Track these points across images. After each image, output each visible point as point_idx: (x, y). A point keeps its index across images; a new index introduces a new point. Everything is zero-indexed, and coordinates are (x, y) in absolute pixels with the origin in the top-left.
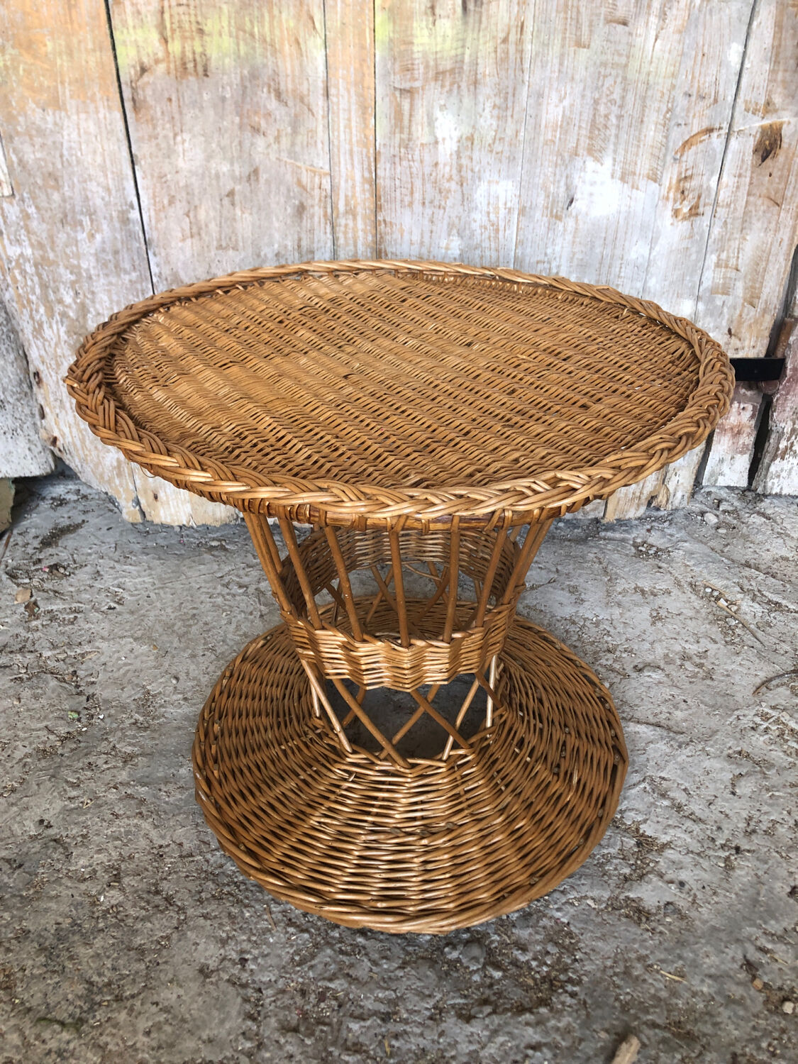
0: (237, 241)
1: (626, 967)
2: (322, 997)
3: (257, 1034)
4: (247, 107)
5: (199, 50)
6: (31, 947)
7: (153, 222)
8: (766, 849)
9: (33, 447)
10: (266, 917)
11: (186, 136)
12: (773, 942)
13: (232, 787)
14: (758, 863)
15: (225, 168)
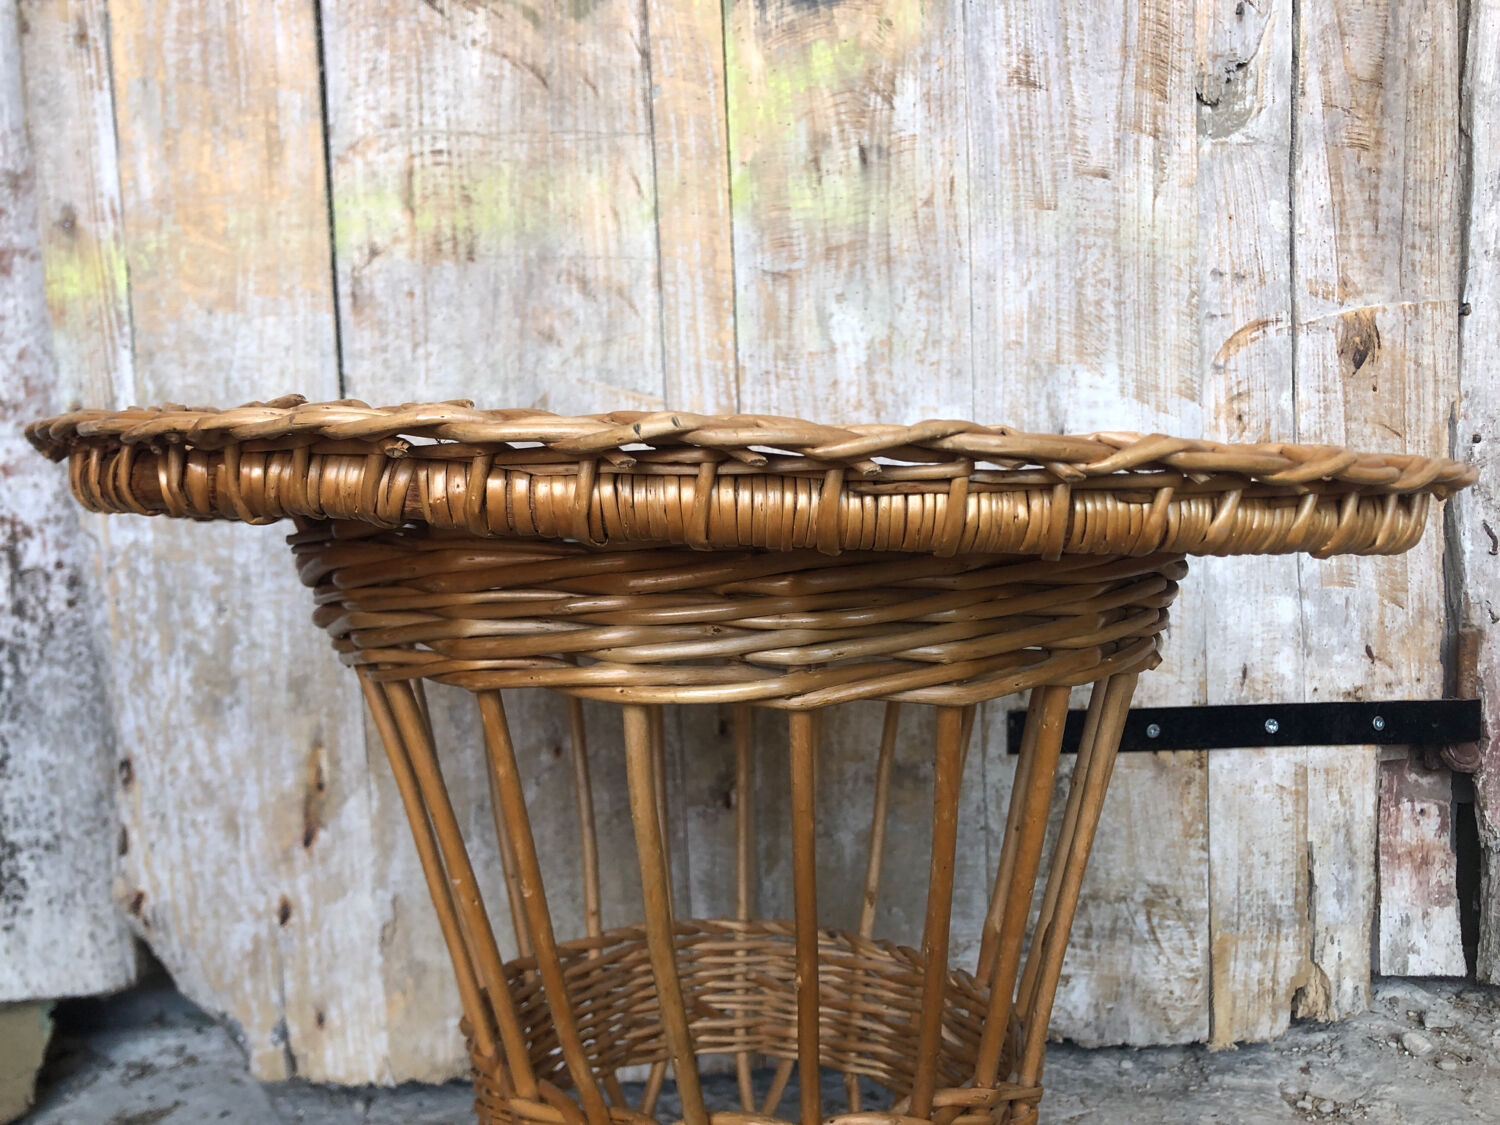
4: (533, 304)
5: (462, 223)
9: (99, 932)
11: (433, 348)
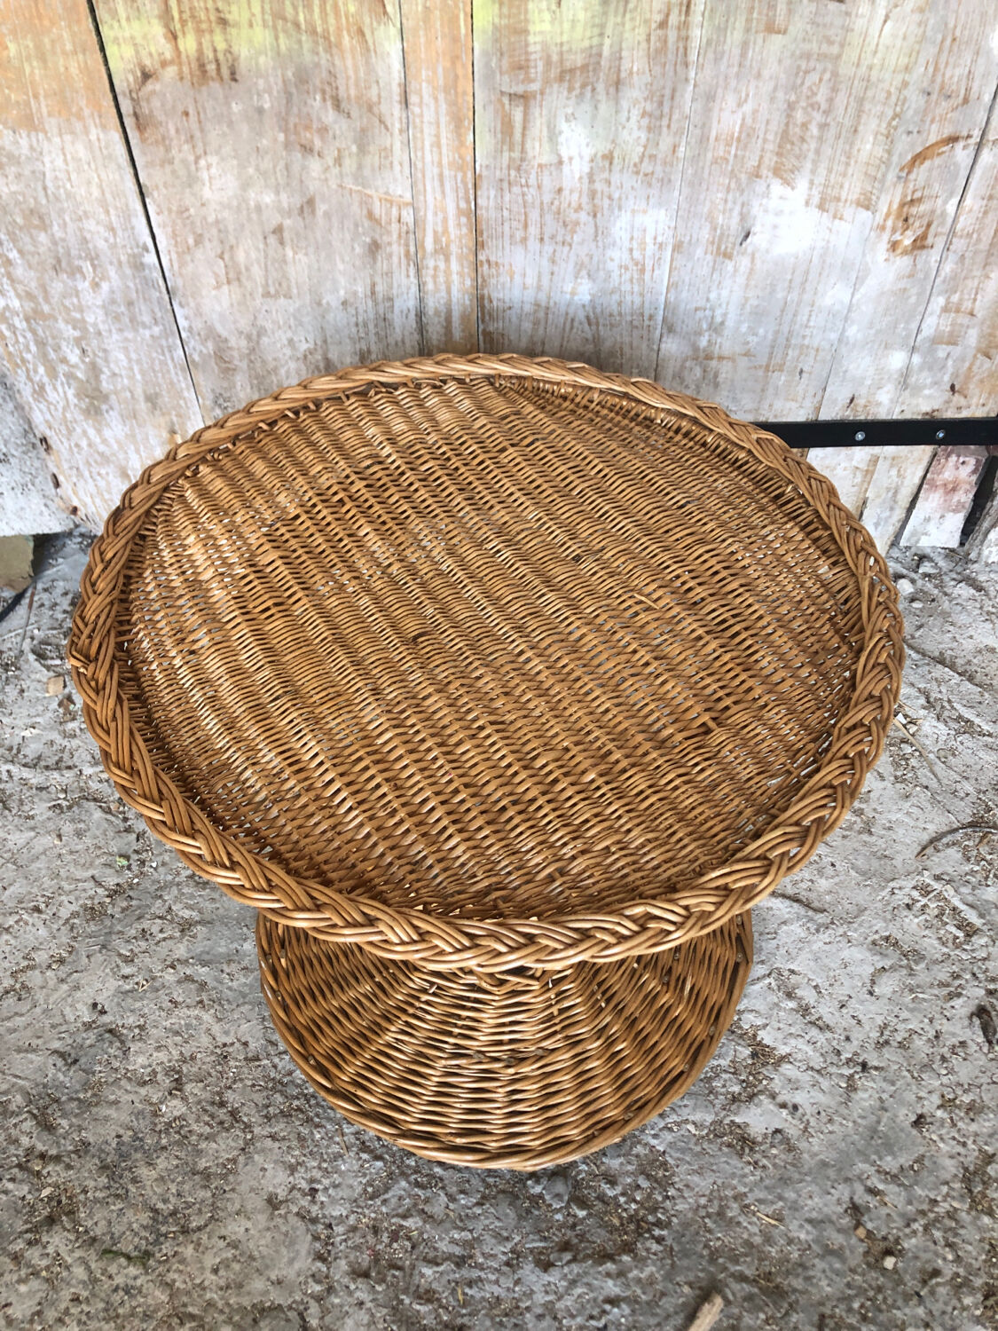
0: (289, 287)
1: (721, 1206)
2: (395, 1236)
3: (327, 1277)
4: (293, 120)
5: (221, 46)
6: (92, 1164)
7: (176, 266)
8: (896, 1067)
9: (49, 503)
10: (337, 1139)
11: (213, 159)
12: (885, 1181)
13: (300, 981)
14: (884, 1085)
15: (268, 198)
